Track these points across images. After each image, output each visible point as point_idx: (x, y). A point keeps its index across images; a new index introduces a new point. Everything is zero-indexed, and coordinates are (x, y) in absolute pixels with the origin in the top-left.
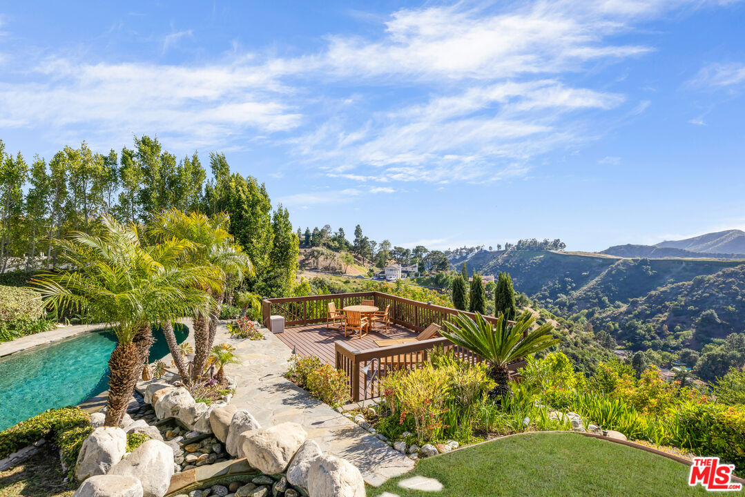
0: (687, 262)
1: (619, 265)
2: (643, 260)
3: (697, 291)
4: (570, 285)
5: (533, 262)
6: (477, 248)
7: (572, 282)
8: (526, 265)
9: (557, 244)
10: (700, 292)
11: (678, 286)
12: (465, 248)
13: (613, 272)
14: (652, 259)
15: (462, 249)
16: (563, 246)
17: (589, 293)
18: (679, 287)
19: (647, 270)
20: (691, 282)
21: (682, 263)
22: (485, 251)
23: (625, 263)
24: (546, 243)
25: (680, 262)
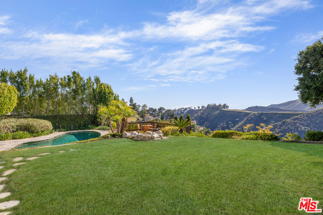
0: (280, 114)
1: (251, 115)
2: (261, 113)
3: (283, 126)
4: (231, 125)
5: (214, 115)
6: (189, 108)
7: (231, 124)
8: (211, 116)
9: (225, 106)
10: (284, 127)
11: (276, 124)
12: (183, 108)
13: (249, 119)
14: (265, 112)
15: (182, 109)
16: (227, 107)
17: (239, 129)
19: (263, 117)
20: (281, 123)
21: (278, 114)
22: (192, 109)
23: (254, 115)
24: (220, 105)
25: (277, 114)
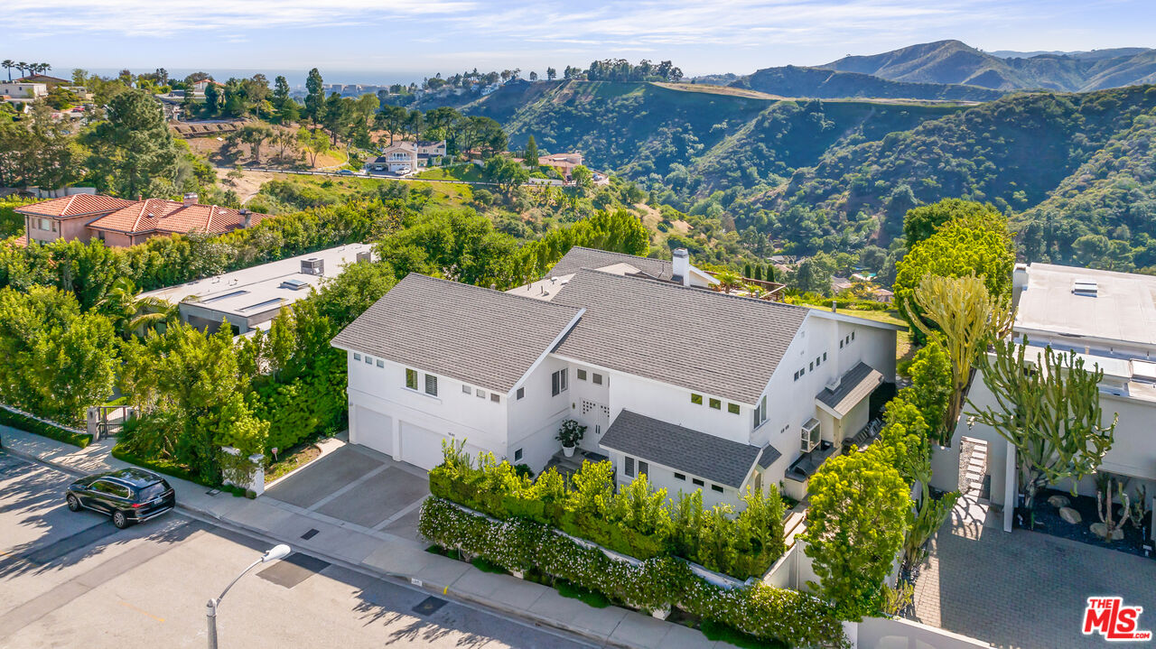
0: (879, 107)
1: (774, 111)
2: (812, 104)
3: (889, 156)
4: (692, 147)
5: (622, 105)
6: (505, 75)
7: (695, 142)
8: (608, 111)
9: (665, 70)
10: (892, 158)
11: (864, 149)
12: (475, 74)
13: (766, 124)
14: (828, 100)
15: (470, 76)
16: (677, 75)
17: (726, 161)
18: (864, 151)
19: (820, 118)
20: (881, 143)
21: (870, 109)
22: (522, 81)
23: (785, 108)
24: (646, 67)
25: (868, 106)
